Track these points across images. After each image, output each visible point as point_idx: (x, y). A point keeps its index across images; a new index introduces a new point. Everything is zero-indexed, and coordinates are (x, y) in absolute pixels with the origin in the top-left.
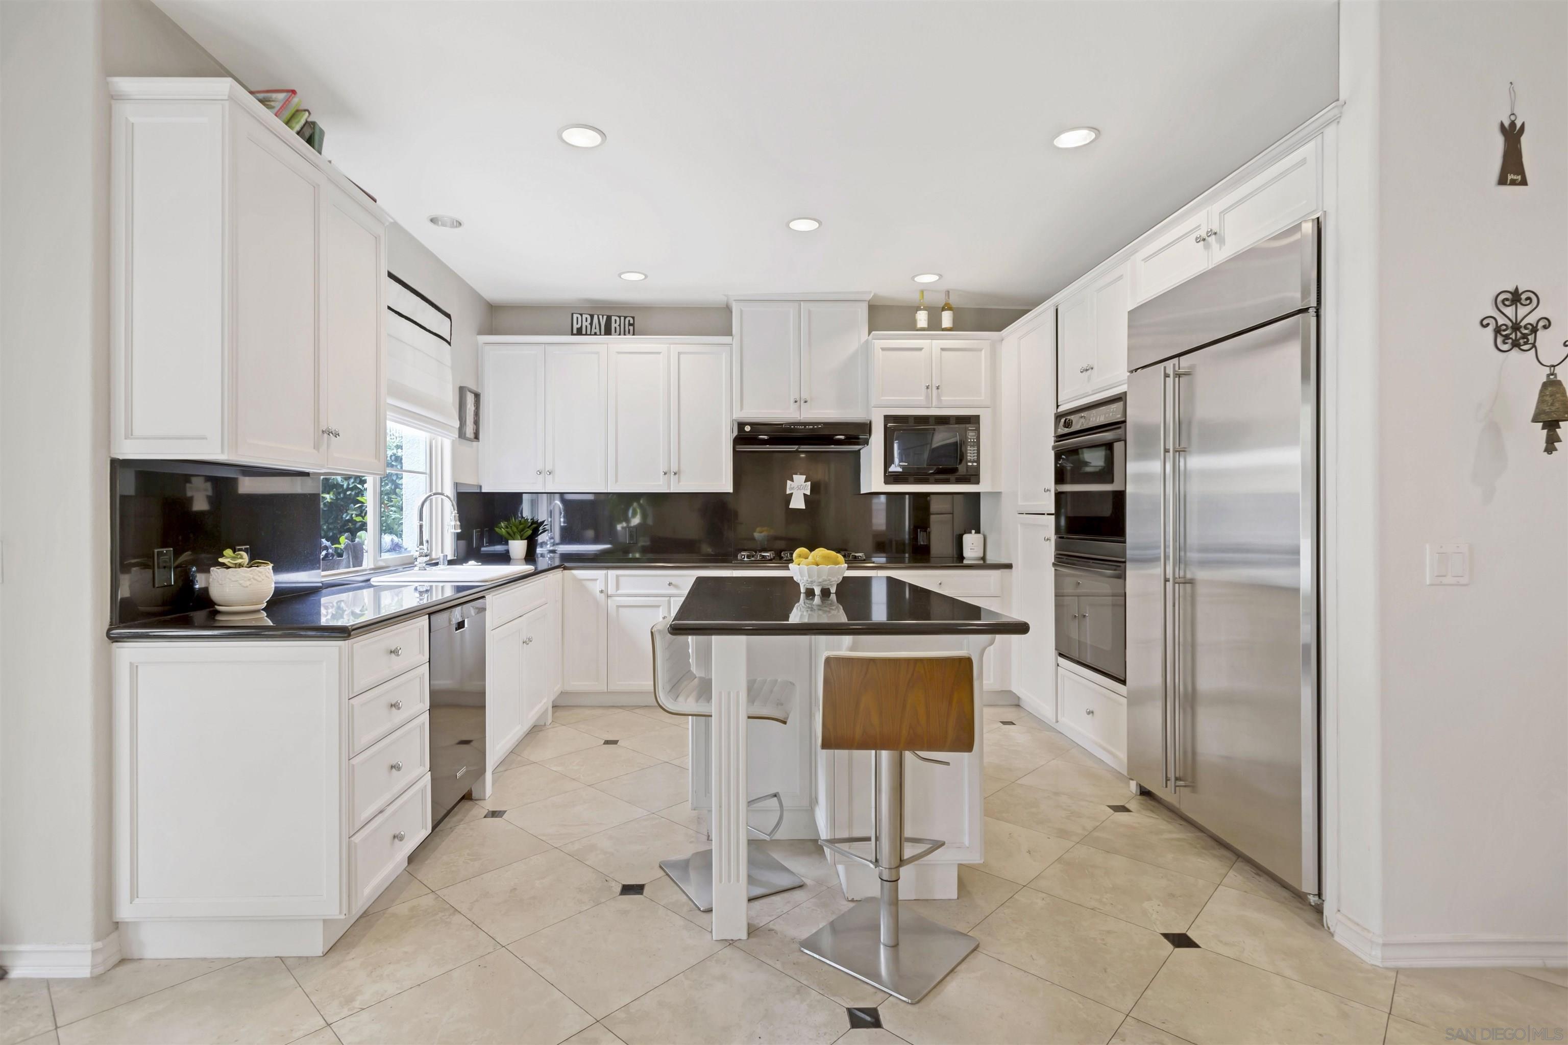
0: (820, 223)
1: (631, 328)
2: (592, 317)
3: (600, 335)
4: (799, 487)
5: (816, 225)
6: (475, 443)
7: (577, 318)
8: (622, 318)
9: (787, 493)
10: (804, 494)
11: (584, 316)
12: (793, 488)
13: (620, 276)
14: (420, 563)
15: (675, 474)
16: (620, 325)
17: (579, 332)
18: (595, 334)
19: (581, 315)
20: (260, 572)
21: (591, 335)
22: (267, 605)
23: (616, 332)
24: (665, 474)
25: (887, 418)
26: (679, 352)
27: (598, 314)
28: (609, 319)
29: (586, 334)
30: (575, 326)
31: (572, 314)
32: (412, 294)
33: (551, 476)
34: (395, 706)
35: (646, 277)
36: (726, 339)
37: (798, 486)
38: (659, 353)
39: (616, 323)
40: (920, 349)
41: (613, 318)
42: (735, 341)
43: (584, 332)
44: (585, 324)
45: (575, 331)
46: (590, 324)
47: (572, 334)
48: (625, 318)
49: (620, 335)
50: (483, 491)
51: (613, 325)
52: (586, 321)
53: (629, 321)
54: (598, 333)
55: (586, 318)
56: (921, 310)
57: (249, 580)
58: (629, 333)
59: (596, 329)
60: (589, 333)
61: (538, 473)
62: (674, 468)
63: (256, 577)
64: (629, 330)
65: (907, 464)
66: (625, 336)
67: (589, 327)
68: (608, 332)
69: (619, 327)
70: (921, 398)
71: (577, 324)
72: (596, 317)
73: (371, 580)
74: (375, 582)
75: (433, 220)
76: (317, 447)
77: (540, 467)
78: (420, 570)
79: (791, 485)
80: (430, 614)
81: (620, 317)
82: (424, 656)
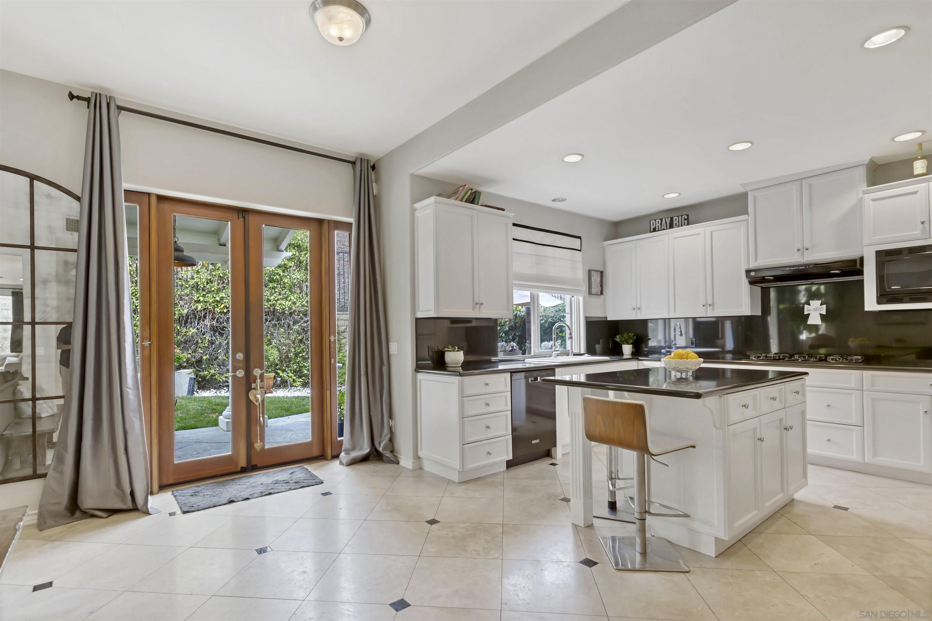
0: (752, 143)
1: (686, 221)
2: (661, 220)
3: (667, 229)
4: (816, 309)
5: (750, 145)
6: (602, 296)
7: (653, 222)
8: (680, 217)
9: (805, 314)
10: (820, 314)
11: (657, 221)
12: (810, 310)
13: (663, 196)
14: (554, 354)
15: (710, 305)
16: (679, 221)
17: (655, 230)
18: (664, 229)
19: (655, 220)
20: (457, 354)
21: (661, 230)
22: (461, 365)
23: (676, 226)
24: (703, 306)
25: (878, 253)
26: (711, 232)
27: (665, 217)
28: (672, 219)
29: (659, 231)
30: (652, 227)
31: (650, 221)
32: (552, 234)
33: (639, 310)
34: (487, 404)
35: (680, 194)
36: (745, 217)
37: (814, 309)
38: (699, 234)
39: (676, 220)
40: (915, 193)
41: (674, 218)
42: (750, 218)
43: (657, 229)
44: (657, 225)
45: (652, 230)
46: (660, 224)
47: (651, 232)
48: (682, 216)
49: (679, 227)
50: (608, 320)
51: (675, 222)
52: (658, 223)
53: (684, 217)
54: (665, 228)
55: (658, 222)
56: (917, 159)
57: (453, 356)
58: (684, 224)
59: (664, 226)
60: (660, 229)
61: (633, 309)
62: (709, 302)
63: (455, 355)
64: (684, 223)
65: (900, 287)
66: (682, 227)
67: (660, 226)
68: (671, 226)
69: (678, 223)
70: (918, 232)
71: (653, 226)
72: (664, 220)
73: (525, 360)
74: (527, 361)
75: (553, 201)
76: (473, 309)
77: (634, 306)
78: (554, 357)
79: (808, 308)
80: (511, 373)
81: (678, 217)
82: (506, 388)
